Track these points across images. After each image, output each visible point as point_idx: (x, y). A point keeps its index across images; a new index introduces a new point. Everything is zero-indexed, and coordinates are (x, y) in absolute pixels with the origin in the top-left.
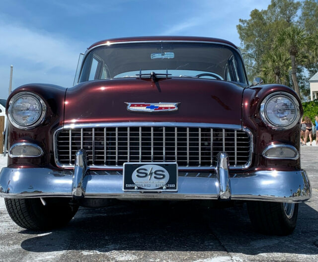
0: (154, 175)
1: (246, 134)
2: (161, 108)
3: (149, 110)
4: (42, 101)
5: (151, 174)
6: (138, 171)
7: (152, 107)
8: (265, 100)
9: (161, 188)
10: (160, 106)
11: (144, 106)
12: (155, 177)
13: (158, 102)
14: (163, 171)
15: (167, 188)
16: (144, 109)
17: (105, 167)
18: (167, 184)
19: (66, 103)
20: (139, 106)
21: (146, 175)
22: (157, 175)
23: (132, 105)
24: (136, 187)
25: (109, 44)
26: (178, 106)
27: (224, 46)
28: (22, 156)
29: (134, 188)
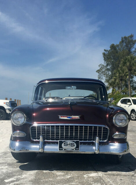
0: (70, 145)
1: (107, 129)
2: (73, 118)
3: (68, 119)
4: (25, 115)
5: (69, 144)
6: (64, 143)
7: (69, 118)
8: (115, 116)
9: (73, 150)
10: (73, 117)
11: (66, 117)
12: (71, 146)
13: (71, 115)
14: (74, 143)
15: (75, 150)
16: (66, 118)
17: (51, 141)
18: (75, 148)
19: (34, 114)
20: (64, 117)
21: (67, 145)
22: (72, 145)
23: (61, 117)
24: (63, 149)
25: (47, 82)
26: (80, 117)
27: (99, 83)
28: (18, 136)
29: (62, 150)
